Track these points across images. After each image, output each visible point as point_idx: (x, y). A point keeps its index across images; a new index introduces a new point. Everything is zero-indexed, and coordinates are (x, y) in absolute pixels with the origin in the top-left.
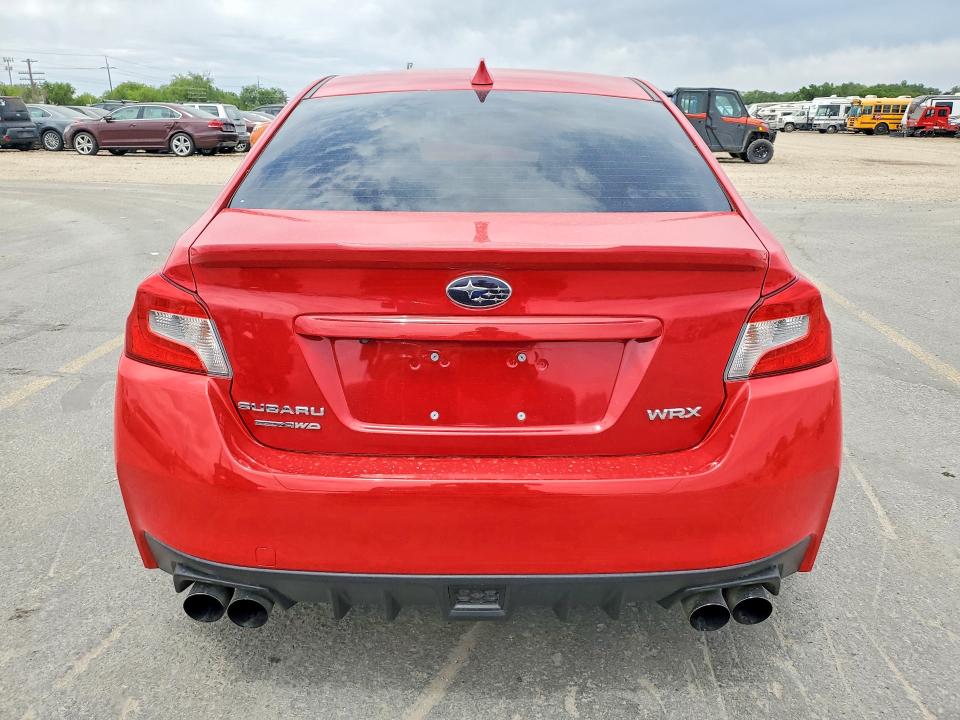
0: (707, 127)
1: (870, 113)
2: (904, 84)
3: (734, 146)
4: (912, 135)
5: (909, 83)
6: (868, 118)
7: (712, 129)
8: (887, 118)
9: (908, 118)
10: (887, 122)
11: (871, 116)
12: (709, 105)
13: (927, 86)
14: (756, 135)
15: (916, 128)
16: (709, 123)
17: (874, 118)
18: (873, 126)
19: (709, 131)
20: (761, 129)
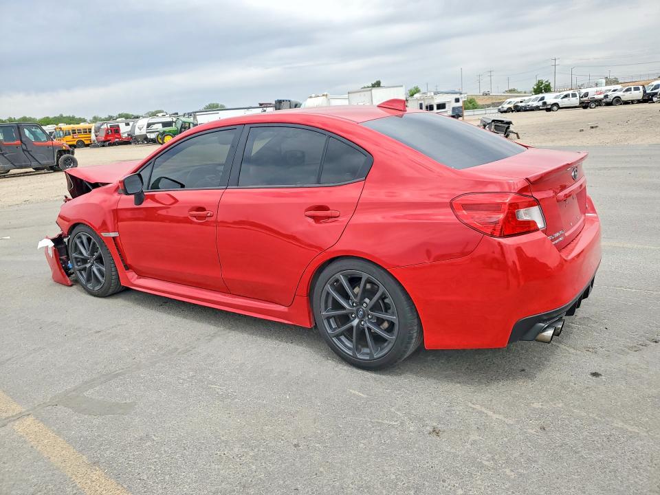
0: (24, 150)
1: (70, 134)
2: (61, 116)
3: (48, 161)
4: (103, 146)
5: (64, 116)
6: (69, 138)
7: (28, 152)
8: (82, 137)
9: (96, 136)
10: (83, 139)
11: (71, 136)
12: (20, 135)
13: (77, 116)
14: (61, 152)
15: (104, 142)
16: (24, 147)
17: (73, 138)
18: (75, 143)
19: (26, 153)
20: (64, 148)
